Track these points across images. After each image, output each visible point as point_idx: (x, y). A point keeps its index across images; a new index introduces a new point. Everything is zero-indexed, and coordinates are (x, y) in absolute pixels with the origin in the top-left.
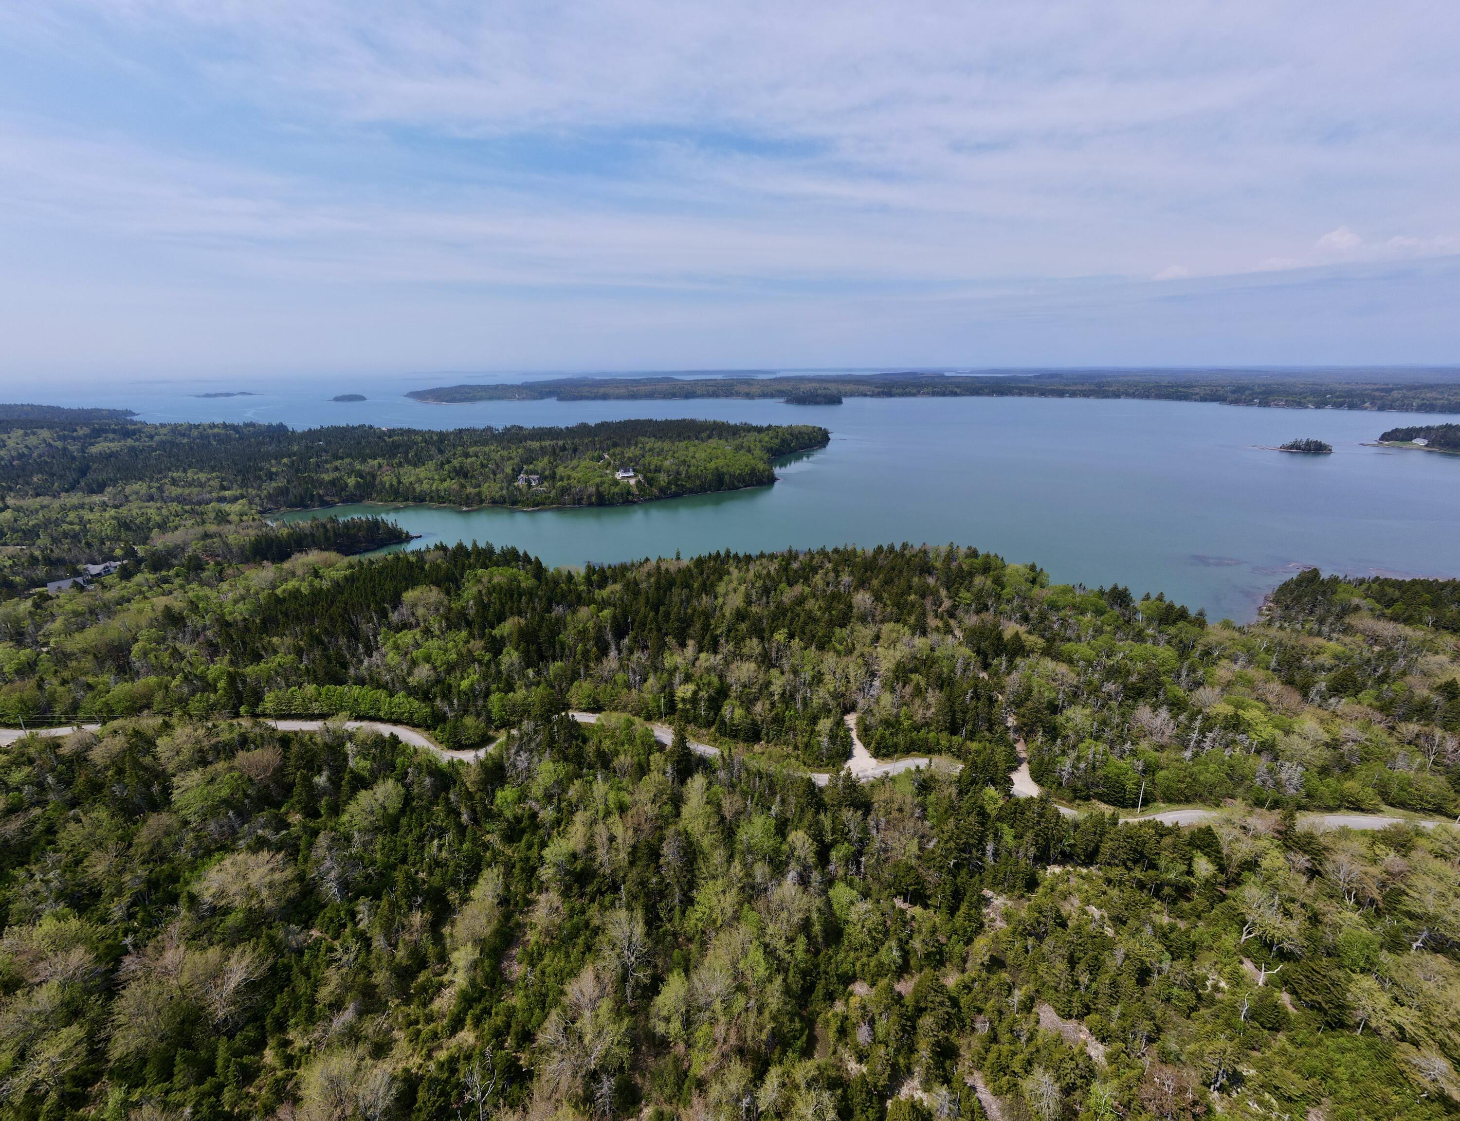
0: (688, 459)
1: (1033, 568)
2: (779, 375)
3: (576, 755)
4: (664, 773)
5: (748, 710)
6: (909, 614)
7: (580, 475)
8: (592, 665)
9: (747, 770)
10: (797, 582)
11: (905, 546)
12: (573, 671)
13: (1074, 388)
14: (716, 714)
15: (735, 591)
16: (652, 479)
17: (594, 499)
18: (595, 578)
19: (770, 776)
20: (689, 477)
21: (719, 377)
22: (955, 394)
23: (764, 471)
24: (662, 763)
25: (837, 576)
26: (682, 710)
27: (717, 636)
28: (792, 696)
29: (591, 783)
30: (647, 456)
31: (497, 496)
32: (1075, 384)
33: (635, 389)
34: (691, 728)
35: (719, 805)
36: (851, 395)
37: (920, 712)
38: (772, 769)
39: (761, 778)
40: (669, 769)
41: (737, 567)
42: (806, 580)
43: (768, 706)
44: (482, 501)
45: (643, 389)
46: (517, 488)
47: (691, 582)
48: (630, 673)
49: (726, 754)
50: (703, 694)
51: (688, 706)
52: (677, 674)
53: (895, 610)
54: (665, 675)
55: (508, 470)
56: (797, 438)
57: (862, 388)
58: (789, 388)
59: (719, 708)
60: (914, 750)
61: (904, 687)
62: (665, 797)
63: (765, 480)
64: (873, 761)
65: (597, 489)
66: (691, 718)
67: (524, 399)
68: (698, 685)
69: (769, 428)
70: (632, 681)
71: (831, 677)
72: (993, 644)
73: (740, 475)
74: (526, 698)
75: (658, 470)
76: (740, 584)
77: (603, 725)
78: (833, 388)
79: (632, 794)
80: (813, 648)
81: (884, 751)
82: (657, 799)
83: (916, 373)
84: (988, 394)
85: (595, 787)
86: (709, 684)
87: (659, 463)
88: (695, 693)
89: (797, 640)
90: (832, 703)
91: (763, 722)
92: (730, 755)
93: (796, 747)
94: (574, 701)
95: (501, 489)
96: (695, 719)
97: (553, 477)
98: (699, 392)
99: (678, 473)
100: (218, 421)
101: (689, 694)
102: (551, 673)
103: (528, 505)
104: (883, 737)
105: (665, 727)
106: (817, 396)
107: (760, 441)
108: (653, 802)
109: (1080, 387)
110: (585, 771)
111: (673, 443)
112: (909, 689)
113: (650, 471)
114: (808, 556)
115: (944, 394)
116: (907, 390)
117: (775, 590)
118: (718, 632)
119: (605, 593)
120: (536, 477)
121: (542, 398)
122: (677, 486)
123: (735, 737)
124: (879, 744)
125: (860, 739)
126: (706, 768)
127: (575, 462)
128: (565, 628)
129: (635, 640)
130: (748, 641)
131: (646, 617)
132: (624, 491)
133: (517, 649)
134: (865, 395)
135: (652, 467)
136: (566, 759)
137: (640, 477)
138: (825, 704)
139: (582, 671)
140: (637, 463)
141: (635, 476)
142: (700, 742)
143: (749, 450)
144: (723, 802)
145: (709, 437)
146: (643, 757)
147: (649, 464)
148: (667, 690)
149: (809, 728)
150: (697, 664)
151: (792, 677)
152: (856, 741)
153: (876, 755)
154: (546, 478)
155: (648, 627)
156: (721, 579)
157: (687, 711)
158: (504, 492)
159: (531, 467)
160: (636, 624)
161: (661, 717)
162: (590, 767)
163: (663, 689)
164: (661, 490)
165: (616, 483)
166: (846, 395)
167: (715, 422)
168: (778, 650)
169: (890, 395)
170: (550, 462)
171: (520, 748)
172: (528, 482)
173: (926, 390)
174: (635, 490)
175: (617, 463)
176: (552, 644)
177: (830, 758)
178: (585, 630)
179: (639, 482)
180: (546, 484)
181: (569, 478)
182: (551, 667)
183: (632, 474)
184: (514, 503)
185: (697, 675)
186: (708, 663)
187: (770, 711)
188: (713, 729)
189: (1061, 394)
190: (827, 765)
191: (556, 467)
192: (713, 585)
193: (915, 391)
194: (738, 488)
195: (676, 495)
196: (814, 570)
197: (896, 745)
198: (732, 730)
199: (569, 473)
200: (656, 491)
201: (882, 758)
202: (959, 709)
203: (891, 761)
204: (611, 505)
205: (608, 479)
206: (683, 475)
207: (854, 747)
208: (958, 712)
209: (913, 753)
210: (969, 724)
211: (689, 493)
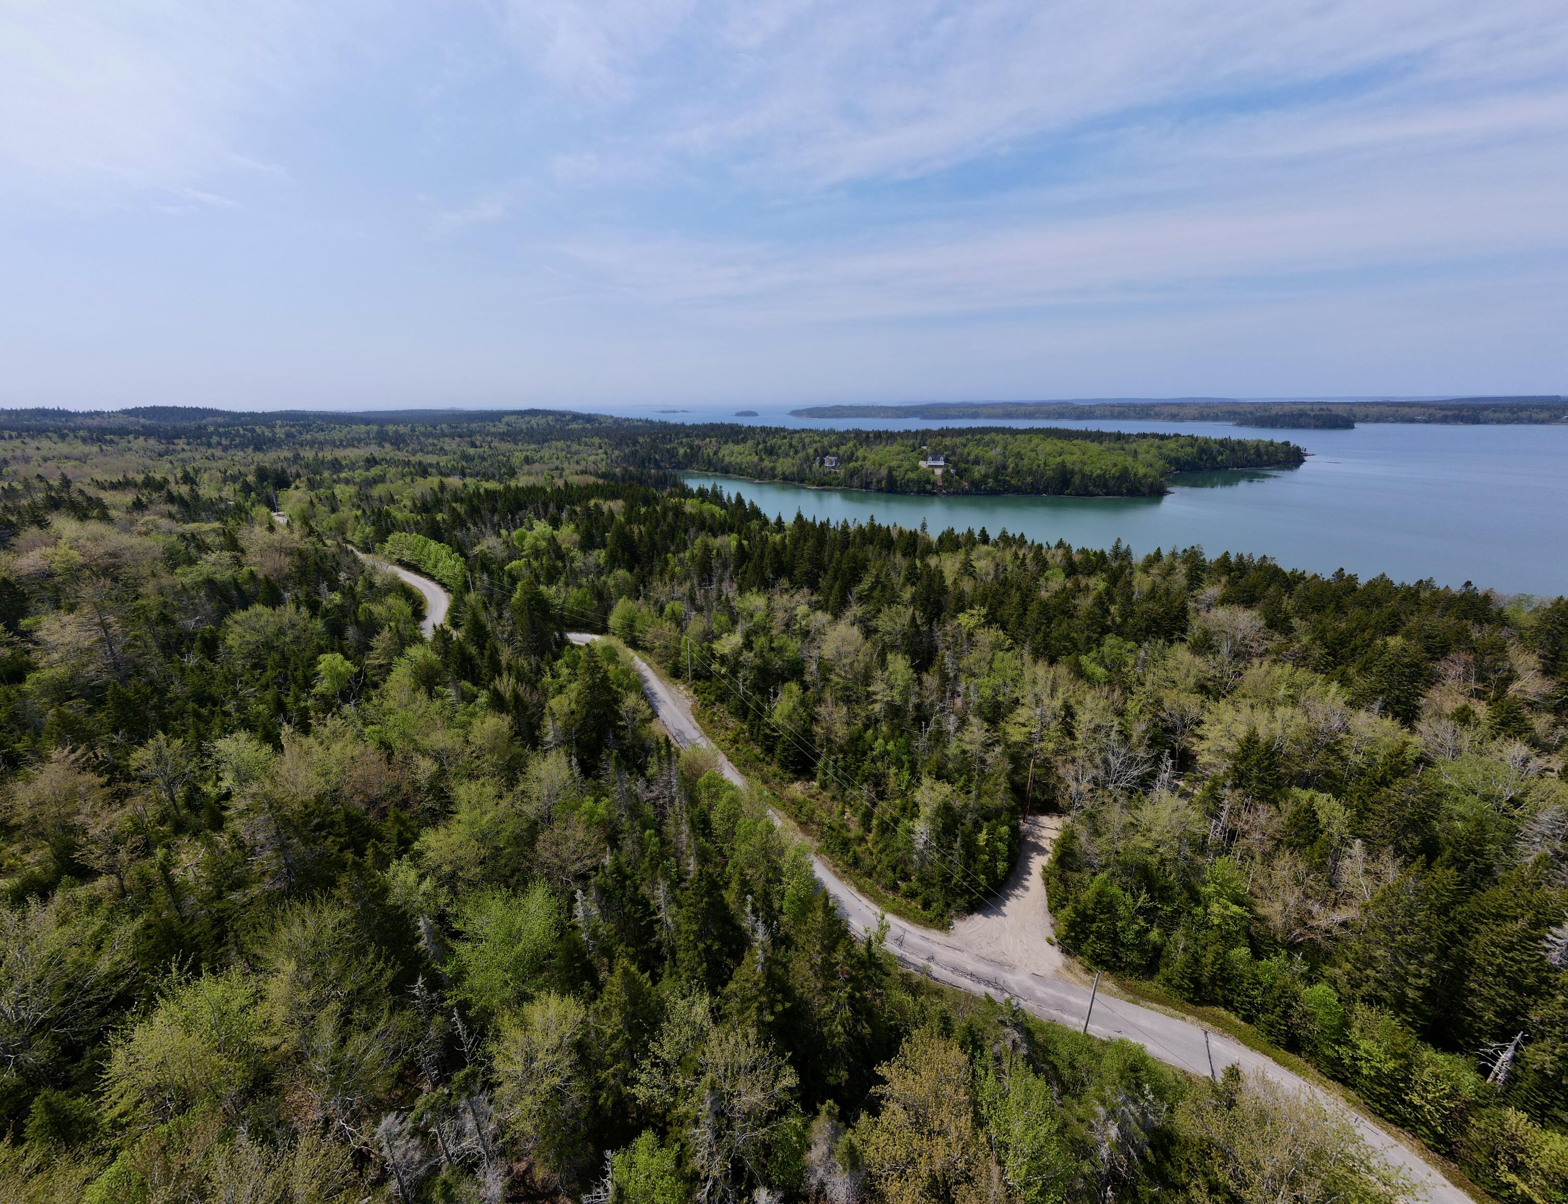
0: (1023, 452)
7: (877, 457)
16: (966, 470)
17: (883, 484)
20: (1017, 472)
25: (1192, 588)
31: (788, 473)
34: (718, 709)
36: (1377, 420)
37: (1293, 900)
44: (774, 477)
46: (810, 467)
51: (724, 671)
60: (1227, 1006)
64: (1055, 957)
65: (891, 472)
73: (1099, 476)
75: (977, 461)
80: (1024, 651)
88: (738, 650)
89: (997, 631)
95: (794, 465)
97: (850, 459)
99: (1003, 466)
100: (644, 418)
101: (728, 648)
103: (815, 484)
105: (686, 693)
113: (966, 462)
120: (834, 459)
122: (997, 481)
123: (769, 750)
125: (1046, 882)
127: (880, 447)
132: (924, 479)
135: (972, 457)
137: (951, 466)
140: (952, 455)
141: (944, 466)
142: (711, 734)
152: (1034, 881)
153: (1069, 944)
154: (843, 460)
158: (797, 469)
164: (973, 484)
165: (916, 469)
166: (1364, 421)
170: (854, 446)
172: (822, 462)
174: (938, 480)
179: (947, 472)
180: (840, 466)
181: (864, 459)
183: (942, 463)
184: (802, 481)
188: (745, 724)
191: (858, 449)
194: (1092, 495)
195: (992, 492)
198: (766, 735)
199: (865, 453)
200: (966, 485)
201: (1087, 963)
202: (1491, 964)
203: (1115, 989)
204: (904, 493)
205: (906, 465)
206: (1010, 470)
207: (1019, 892)
208: (1484, 971)
209: (1222, 1012)
210: (1542, 1045)
211: (1014, 492)
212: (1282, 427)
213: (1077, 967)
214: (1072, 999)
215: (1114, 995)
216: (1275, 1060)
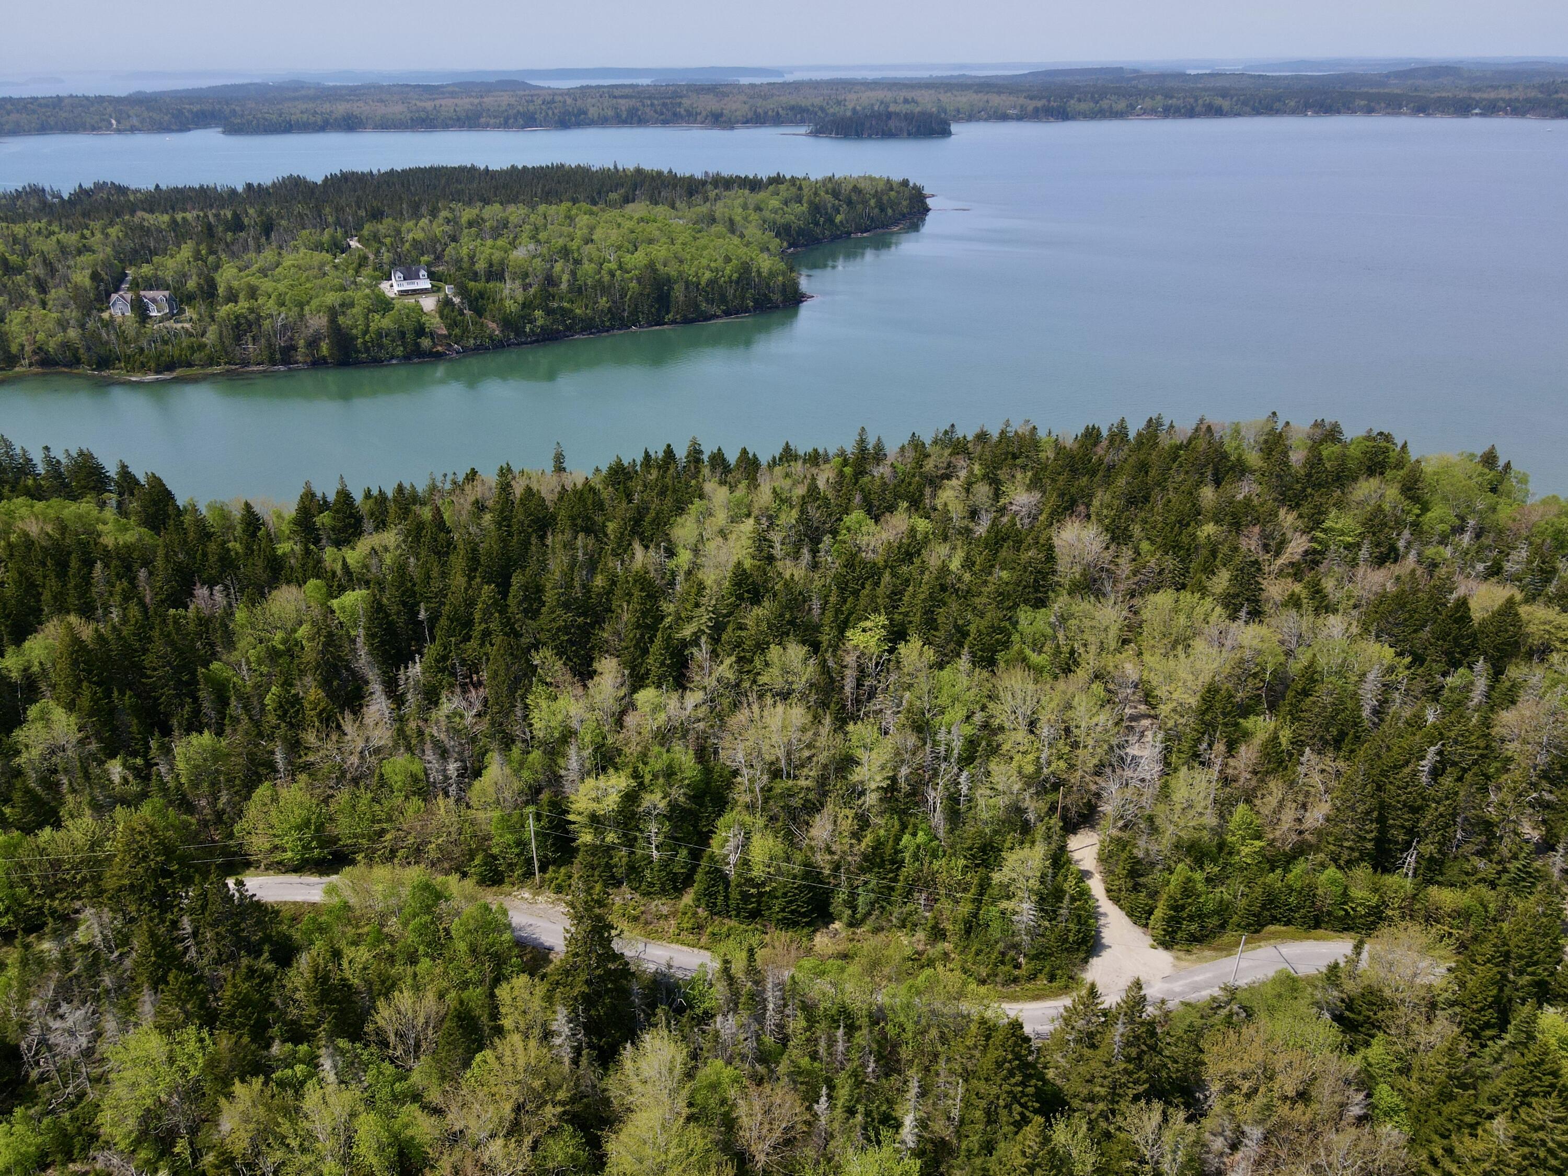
0: (574, 245)
1: (1489, 459)
2: (789, 78)
3: (244, 1002)
4: (547, 1035)
5: (790, 838)
6: (1210, 571)
7: (281, 287)
8: (310, 738)
9: (808, 1008)
10: (891, 509)
11: (1153, 425)
12: (252, 758)
13: (1493, 95)
14: (695, 855)
15: (723, 534)
16: (481, 295)
17: (325, 348)
18: (324, 519)
19: (877, 1017)
20: (578, 290)
21: (644, 81)
22: (1219, 112)
23: (772, 275)
24: (536, 1004)
25: (997, 495)
26: (593, 850)
27: (684, 644)
28: (916, 793)
29: (298, 1087)
30: (464, 240)
31: (52, 346)
32: (1495, 88)
33: (429, 105)
34: (622, 897)
35: (730, 1124)
36: (971, 117)
37: (1288, 816)
38: (881, 998)
39: (851, 1029)
40: (560, 1021)
41: (722, 483)
42: (916, 504)
43: (847, 824)
45: (447, 105)
46: (108, 324)
47: (599, 519)
48: (430, 755)
49: (738, 966)
50: (654, 800)
51: (611, 837)
52: (572, 751)
53: (1170, 562)
54: (536, 755)
55: (82, 278)
56: (849, 203)
57: (996, 100)
58: (818, 101)
59: (705, 838)
60: (1274, 920)
61: (1231, 747)
62: (550, 1112)
63: (777, 297)
64: (1164, 958)
65: (333, 320)
66: (619, 872)
67: (133, 130)
68: (636, 775)
69: (777, 180)
70: (435, 776)
71: (1021, 735)
72: (1443, 636)
73: (712, 282)
74: (95, 844)
75: (496, 273)
76: (734, 520)
77: (346, 907)
78: (927, 102)
79: (437, 1111)
80: (964, 662)
81: (1194, 927)
82: (525, 1119)
83: (1121, 69)
84: (1294, 112)
85: (311, 1099)
86: (670, 773)
87: (497, 256)
88: (631, 798)
89: (915, 643)
90: (1033, 807)
91: (837, 868)
92: (752, 970)
93: (938, 934)
94: (258, 843)
95: (63, 325)
96: (634, 872)
97: (209, 292)
98: (593, 112)
99: (550, 280)
101: (612, 802)
102: (181, 765)
103: (143, 368)
104: (1188, 890)
105: (545, 899)
106: (889, 115)
107: (758, 209)
108: (514, 1130)
109: (1504, 94)
110: (276, 1049)
111: (533, 208)
112: (1247, 754)
113: (475, 277)
114: (910, 454)
115: (1191, 113)
116: (1105, 104)
117: (834, 533)
118: (687, 631)
119: (354, 555)
120: (160, 295)
121: (183, 127)
122: (549, 312)
123: (754, 915)
124: (1177, 908)
125: (1116, 900)
126: (680, 1010)
127: (269, 255)
128: (230, 644)
129: (442, 665)
130: (774, 652)
131: (470, 603)
132: (409, 325)
133: (70, 707)
134: (1004, 117)
135: (481, 266)
136: (209, 1019)
137: (448, 290)
138: (1017, 810)
139: (279, 757)
140: (438, 258)
141: (435, 290)
142: (654, 935)
143: (732, 227)
144: (742, 1110)
145: (627, 200)
146: (475, 994)
147: (472, 258)
148: (545, 796)
149: (973, 878)
150: (631, 720)
151: (912, 740)
152: (1106, 905)
153: (1167, 941)
154: (190, 299)
155: (479, 628)
156: (680, 509)
157: (609, 850)
158: (73, 333)
159: (146, 269)
160: (443, 622)
161: (529, 874)
162: (297, 1034)
163: (534, 791)
164: (507, 323)
165: (384, 305)
166: (958, 119)
167: (639, 171)
168: (862, 672)
169: (1063, 115)
170: (197, 256)
171: (65, 993)
172: (140, 308)
173: (1148, 103)
174: (436, 324)
175: (386, 256)
176: (188, 689)
177: (1039, 956)
178: (291, 650)
179: (446, 303)
180: (189, 312)
181: (253, 293)
182: (179, 749)
183: (425, 284)
184: (104, 362)
185: (632, 750)
186: (662, 717)
187: (857, 836)
188: (688, 898)
189: (1462, 108)
190: (1032, 977)
191: (217, 267)
192: (662, 524)
193: (1122, 105)
194: (708, 319)
195: (548, 337)
196: (936, 482)
197: (1223, 910)
198: (745, 897)
199: (253, 281)
200: (493, 327)
201: (1185, 947)
202: (1399, 802)
203: (1213, 953)
204: (376, 362)
205: (361, 296)
206: (564, 286)
207: (1102, 921)
208: (1396, 809)
209: (1271, 928)
210: (1428, 841)
211: (583, 330)
212: (870, 137)
213: (1181, 954)
214: (1197, 978)
215: (1216, 958)
216: (1315, 939)
